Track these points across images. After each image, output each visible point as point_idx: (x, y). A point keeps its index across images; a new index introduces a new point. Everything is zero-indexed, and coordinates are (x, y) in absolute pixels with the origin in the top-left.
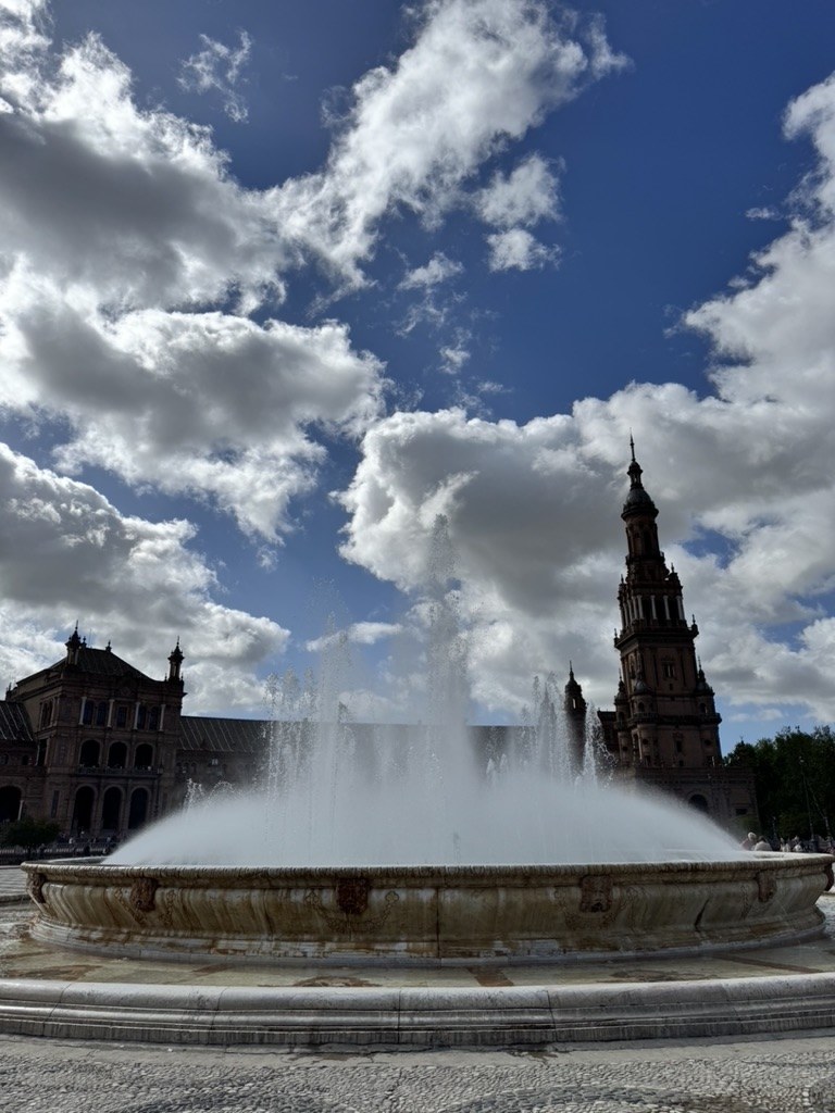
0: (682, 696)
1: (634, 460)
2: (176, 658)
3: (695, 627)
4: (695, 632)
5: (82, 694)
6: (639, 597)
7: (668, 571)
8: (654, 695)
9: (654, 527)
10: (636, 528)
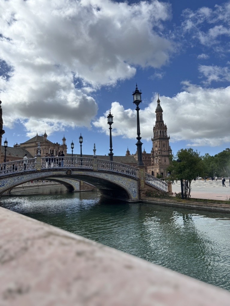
0: (166, 151)
1: (158, 99)
2: (64, 140)
3: (169, 137)
4: (169, 138)
5: (49, 148)
6: (159, 130)
7: (164, 125)
8: (162, 151)
9: (162, 115)
10: (159, 115)
